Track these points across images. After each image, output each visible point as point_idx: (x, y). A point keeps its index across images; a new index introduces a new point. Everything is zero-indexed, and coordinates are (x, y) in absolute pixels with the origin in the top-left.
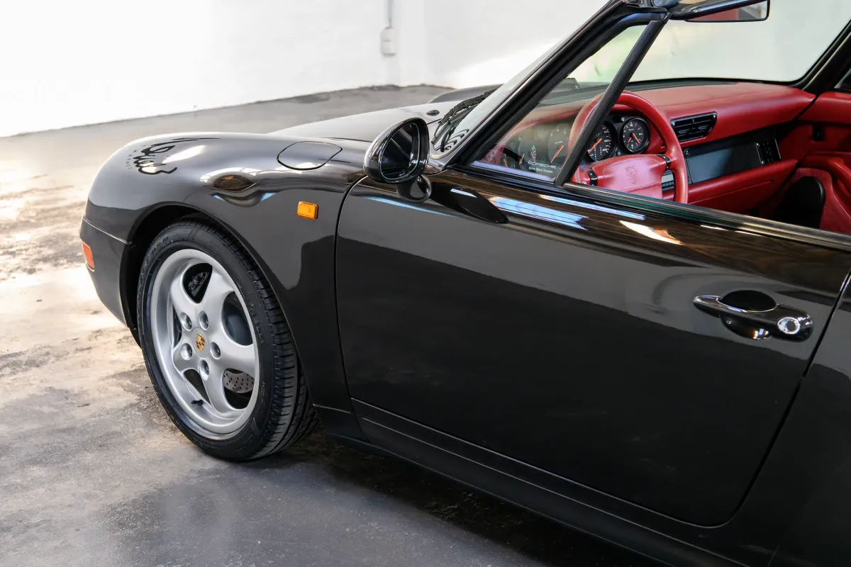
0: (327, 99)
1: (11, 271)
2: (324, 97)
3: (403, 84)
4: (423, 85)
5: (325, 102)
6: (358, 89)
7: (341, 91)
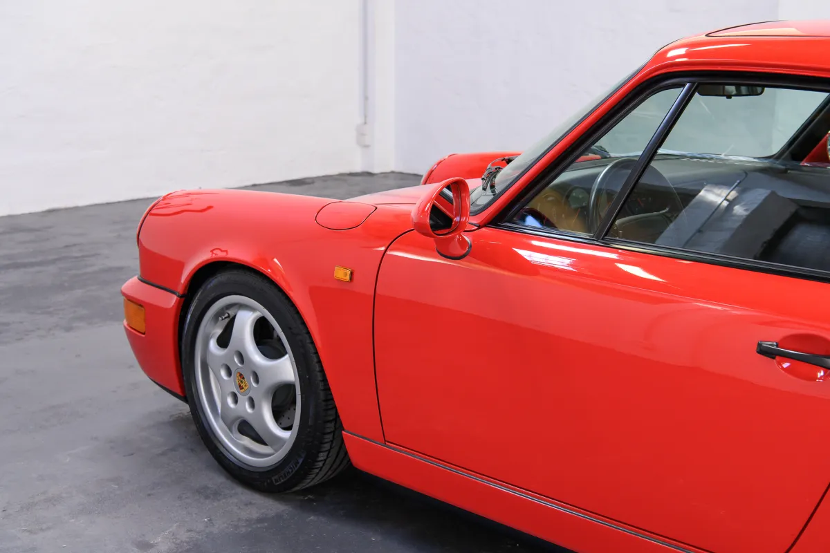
0: (313, 183)
1: (50, 329)
2: (310, 181)
3: (376, 170)
4: (393, 172)
5: (312, 185)
6: (337, 175)
7: (324, 176)
